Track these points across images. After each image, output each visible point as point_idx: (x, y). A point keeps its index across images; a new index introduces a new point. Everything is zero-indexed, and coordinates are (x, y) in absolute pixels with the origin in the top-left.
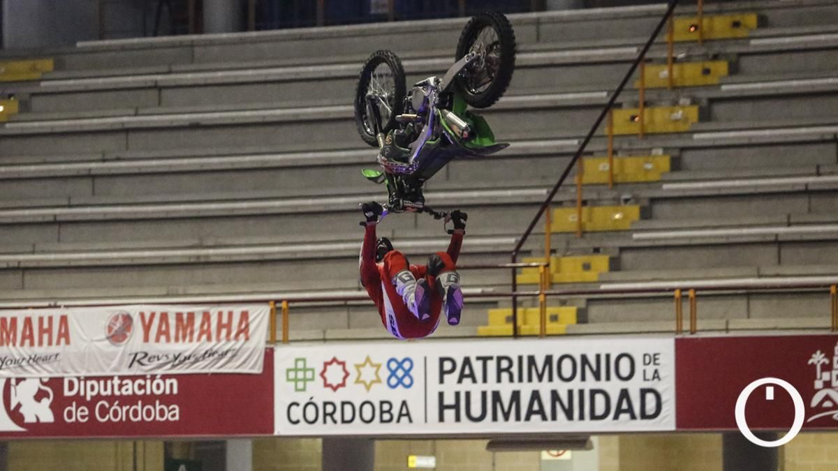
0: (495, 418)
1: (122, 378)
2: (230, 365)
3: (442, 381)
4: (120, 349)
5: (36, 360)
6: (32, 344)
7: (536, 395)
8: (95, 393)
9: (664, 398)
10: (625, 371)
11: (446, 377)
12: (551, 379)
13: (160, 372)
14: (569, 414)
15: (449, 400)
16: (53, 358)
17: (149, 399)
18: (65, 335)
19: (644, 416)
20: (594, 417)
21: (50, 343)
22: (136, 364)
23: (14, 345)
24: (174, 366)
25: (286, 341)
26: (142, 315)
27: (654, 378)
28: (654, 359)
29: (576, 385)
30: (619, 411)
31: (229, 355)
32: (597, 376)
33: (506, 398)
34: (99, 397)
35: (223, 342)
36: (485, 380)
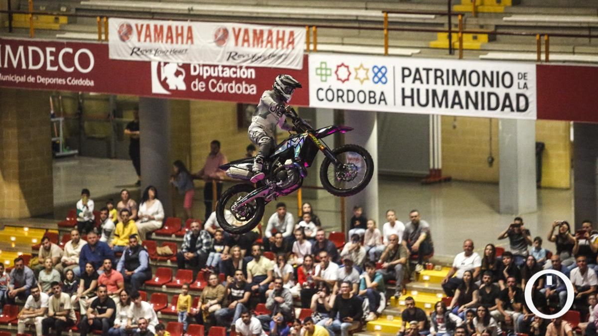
0: (434, 106)
1: (224, 66)
2: (284, 63)
3: (403, 81)
4: (222, 49)
5: (175, 52)
6: (172, 42)
7: (457, 94)
8: (208, 74)
9: (530, 100)
10: (507, 83)
11: (406, 79)
12: (465, 84)
13: (245, 65)
14: (476, 106)
15: (408, 93)
16: (184, 52)
17: (239, 80)
18: (190, 38)
19: (518, 110)
20: (490, 109)
21: (182, 43)
22: (231, 59)
23: (162, 42)
24: (252, 62)
25: (316, 51)
26: (234, 29)
27: (524, 88)
28: (524, 76)
29: (480, 88)
30: (504, 106)
31: (283, 57)
32: (492, 84)
33: (440, 94)
34: (210, 77)
35: (280, 49)
36: (428, 82)
